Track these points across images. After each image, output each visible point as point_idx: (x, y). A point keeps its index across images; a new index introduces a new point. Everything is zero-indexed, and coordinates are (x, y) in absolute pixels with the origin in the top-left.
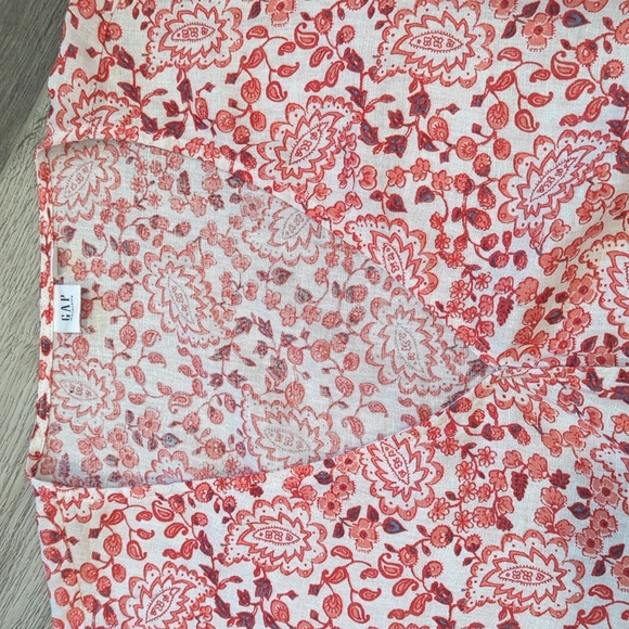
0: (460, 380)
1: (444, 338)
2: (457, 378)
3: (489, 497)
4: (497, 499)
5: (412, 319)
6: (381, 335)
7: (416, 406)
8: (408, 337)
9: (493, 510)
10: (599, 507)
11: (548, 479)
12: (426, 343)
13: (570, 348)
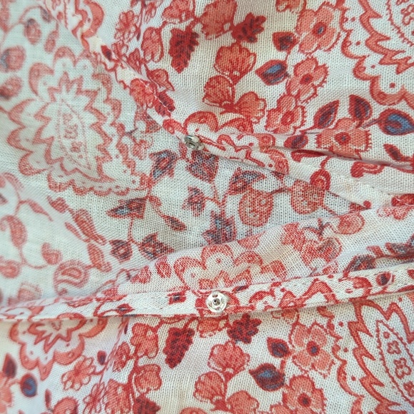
0: (142, 184)
1: (122, 119)
2: (138, 179)
3: (124, 364)
4: (136, 369)
5: (79, 91)
6: (39, 115)
7: (71, 211)
8: (75, 120)
9: (127, 388)
10: (298, 373)
11: (225, 330)
12: (97, 127)
13: (298, 123)
